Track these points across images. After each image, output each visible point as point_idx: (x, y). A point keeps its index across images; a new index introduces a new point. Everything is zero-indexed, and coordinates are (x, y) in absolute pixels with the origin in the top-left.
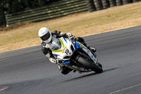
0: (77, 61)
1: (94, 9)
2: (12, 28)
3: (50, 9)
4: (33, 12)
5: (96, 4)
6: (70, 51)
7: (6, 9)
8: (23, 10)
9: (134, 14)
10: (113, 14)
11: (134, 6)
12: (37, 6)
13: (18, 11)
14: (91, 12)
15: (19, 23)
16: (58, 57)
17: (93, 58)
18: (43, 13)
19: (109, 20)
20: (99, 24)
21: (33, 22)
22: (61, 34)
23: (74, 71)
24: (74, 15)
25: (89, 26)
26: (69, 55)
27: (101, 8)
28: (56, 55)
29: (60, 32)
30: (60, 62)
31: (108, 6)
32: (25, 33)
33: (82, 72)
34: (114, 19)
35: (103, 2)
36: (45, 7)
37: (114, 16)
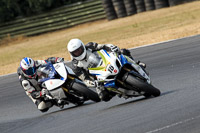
0: (125, 82)
1: (114, 16)
3: (50, 17)
4: (27, 22)
5: (116, 9)
6: (116, 68)
8: (13, 19)
10: (141, 23)
11: (171, 12)
12: (33, 13)
15: (9, 38)
16: (98, 77)
18: (42, 23)
20: (120, 38)
21: (29, 36)
22: (99, 46)
26: (114, 73)
27: (124, 14)
28: (95, 75)
31: (134, 12)
34: (142, 30)
35: (127, 6)
36: (44, 15)
37: (142, 26)
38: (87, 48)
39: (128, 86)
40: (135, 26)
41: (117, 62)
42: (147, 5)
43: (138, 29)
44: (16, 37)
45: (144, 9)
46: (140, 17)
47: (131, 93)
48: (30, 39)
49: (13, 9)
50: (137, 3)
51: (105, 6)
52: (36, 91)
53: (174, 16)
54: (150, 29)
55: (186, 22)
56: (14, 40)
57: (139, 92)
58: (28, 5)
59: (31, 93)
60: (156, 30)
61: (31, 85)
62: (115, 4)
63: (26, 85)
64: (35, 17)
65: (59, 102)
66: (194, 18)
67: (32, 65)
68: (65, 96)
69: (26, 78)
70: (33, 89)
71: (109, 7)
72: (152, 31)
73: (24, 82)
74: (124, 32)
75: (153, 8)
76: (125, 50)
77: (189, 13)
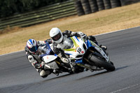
0: (90, 60)
1: (83, 13)
4: (22, 17)
5: (84, 8)
6: (83, 50)
9: (123, 17)
10: (101, 18)
11: (123, 10)
12: (26, 11)
13: (7, 16)
15: (9, 28)
16: (70, 56)
17: (106, 57)
19: (97, 24)
20: (87, 28)
23: (87, 70)
26: (81, 54)
27: (90, 11)
28: (69, 55)
29: (71, 32)
30: (73, 60)
31: (97, 10)
32: (14, 38)
33: (94, 70)
34: (102, 23)
35: (92, 6)
36: (34, 12)
37: (102, 20)
38: (64, 34)
39: (92, 63)
40: (97, 20)
41: (84, 46)
42: (105, 5)
43: (99, 22)
44: (13, 27)
45: (103, 8)
46: (100, 14)
47: (95, 68)
48: (24, 29)
49: (12, 8)
50: (98, 3)
51: (76, 6)
52: (38, 63)
53: (124, 13)
54: (108, 22)
55: (132, 17)
56: (12, 29)
57: (100, 67)
58: (22, 5)
59: (35, 64)
60: (112, 22)
61: (35, 58)
62: (83, 4)
63: (31, 59)
65: (54, 71)
66: (138, 14)
67: (35, 44)
68: (58, 68)
69: (31, 54)
70: (35, 62)
71: (79, 6)
73: (30, 56)
74: (89, 24)
75: (110, 7)
76: (91, 36)
77: (135, 11)
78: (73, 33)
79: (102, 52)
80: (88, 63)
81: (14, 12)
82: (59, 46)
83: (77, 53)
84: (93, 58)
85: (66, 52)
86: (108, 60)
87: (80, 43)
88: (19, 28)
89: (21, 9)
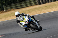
2: (6, 12)
3: (22, 4)
4: (15, 5)
5: (41, 2)
7: (4, 4)
8: (11, 4)
11: (56, 3)
14: (39, 5)
15: (9, 10)
18: (19, 5)
19: (46, 8)
20: (42, 10)
21: (15, 9)
24: (32, 6)
25: (38, 11)
27: (43, 3)
29: (24, 14)
31: (46, 3)
34: (48, 8)
35: (44, 1)
36: (20, 3)
37: (48, 7)
38: (21, 14)
40: (46, 7)
41: (28, 20)
43: (47, 8)
44: (11, 9)
45: (49, 2)
46: (47, 4)
47: (33, 29)
48: (15, 10)
49: (11, 1)
54: (50, 8)
60: (52, 8)
64: (17, 4)
72: (51, 8)
75: (51, 2)
78: (25, 14)
79: (36, 23)
80: (30, 27)
81: (11, 3)
82: (18, 19)
83: (25, 23)
84: (32, 25)
85: (21, 22)
86: (38, 26)
87: (26, 19)
88: (14, 9)
89: (14, 2)
